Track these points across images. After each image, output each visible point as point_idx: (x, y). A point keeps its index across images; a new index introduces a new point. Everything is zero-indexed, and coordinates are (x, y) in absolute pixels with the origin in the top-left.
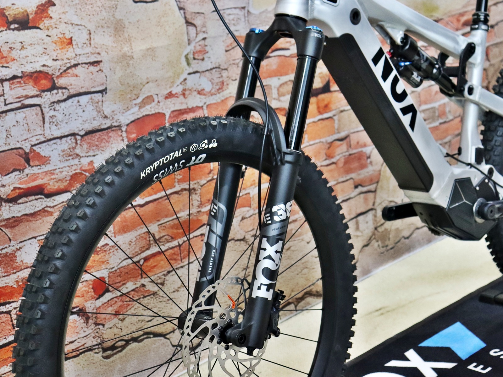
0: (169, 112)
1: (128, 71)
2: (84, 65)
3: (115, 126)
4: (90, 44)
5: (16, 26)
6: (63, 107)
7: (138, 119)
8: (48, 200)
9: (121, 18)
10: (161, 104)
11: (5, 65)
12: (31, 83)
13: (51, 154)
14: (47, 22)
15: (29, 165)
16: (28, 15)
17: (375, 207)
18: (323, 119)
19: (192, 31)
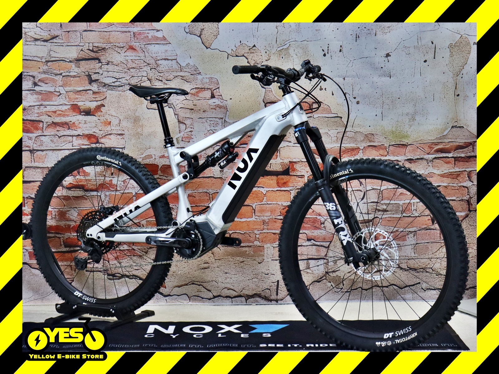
0: (161, 165)
1: (139, 141)
2: (115, 135)
4: (119, 125)
5: (84, 113)
8: (86, 192)
9: (139, 115)
10: (157, 160)
11: (76, 129)
12: (87, 138)
13: (91, 172)
14: (99, 113)
15: (79, 175)
16: (91, 109)
17: (327, 258)
18: (281, 191)
19: (183, 127)
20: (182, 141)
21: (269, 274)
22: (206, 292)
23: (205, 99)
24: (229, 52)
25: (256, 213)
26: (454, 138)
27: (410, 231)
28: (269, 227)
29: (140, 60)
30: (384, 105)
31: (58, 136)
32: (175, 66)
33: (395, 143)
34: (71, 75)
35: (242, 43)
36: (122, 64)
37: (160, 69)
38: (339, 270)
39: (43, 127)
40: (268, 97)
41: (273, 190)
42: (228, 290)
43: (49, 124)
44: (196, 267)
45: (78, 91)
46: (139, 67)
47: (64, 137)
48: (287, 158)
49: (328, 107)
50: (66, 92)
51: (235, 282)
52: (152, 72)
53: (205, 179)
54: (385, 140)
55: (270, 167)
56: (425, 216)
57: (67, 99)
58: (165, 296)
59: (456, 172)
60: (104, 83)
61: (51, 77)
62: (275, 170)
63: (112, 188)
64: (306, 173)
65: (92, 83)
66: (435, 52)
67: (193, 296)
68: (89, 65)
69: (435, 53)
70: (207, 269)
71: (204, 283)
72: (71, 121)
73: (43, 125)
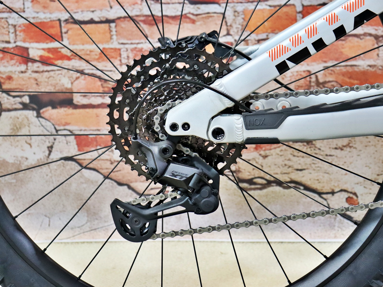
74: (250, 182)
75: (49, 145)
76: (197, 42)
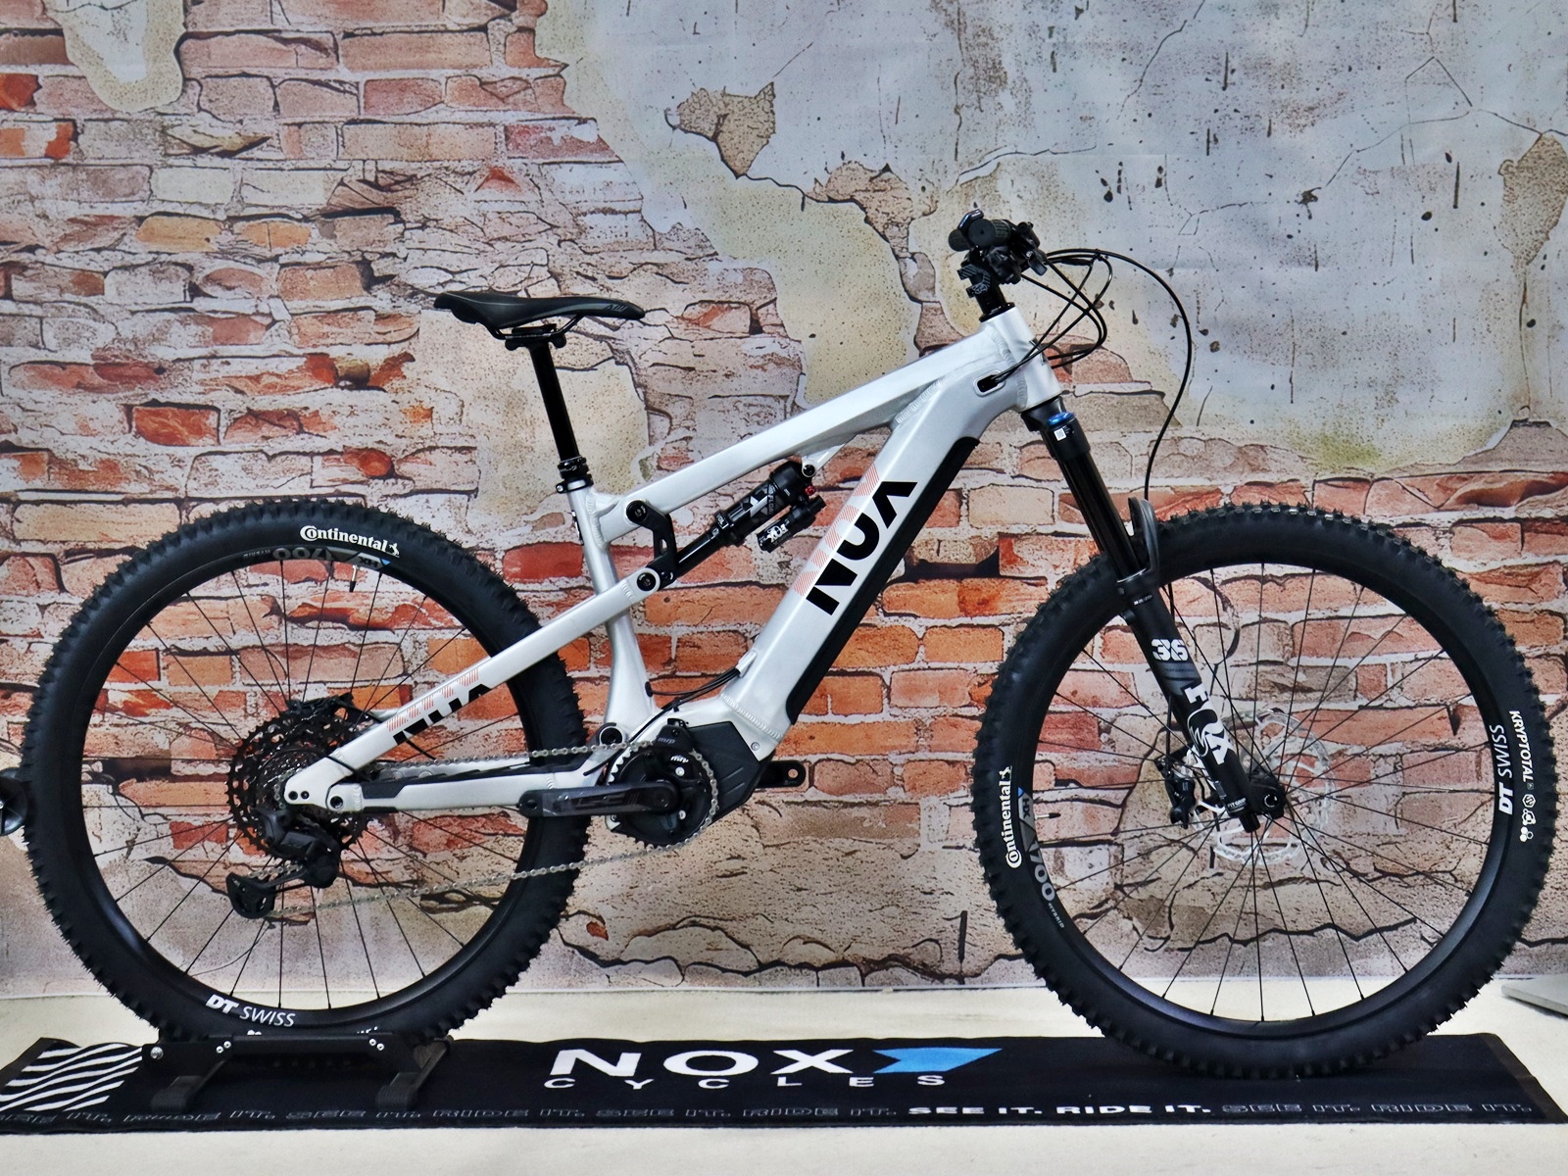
1: (521, 468)
2: (445, 450)
3: (483, 549)
4: (460, 420)
6: (400, 505)
7: (528, 545)
8: (353, 633)
9: (521, 388)
11: (321, 434)
12: (356, 463)
14: (396, 383)
15: (332, 577)
16: (369, 371)
17: (1119, 841)
18: (971, 626)
19: (661, 424)
20: (659, 468)
21: (937, 893)
22: (735, 953)
23: (731, 335)
24: (808, 188)
25: (892, 698)
26: (1519, 460)
27: (1381, 755)
28: (934, 742)
29: (524, 215)
30: (1297, 354)
31: (267, 455)
32: (636, 231)
33: (1334, 476)
34: (308, 261)
35: (847, 158)
36: (467, 228)
37: (590, 242)
38: (1159, 879)
39: (219, 425)
40: (929, 330)
41: (948, 623)
42: (805, 943)
43: (236, 416)
44: (703, 871)
45: (329, 312)
46: (523, 235)
47: (284, 457)
48: (992, 523)
49: (1120, 361)
50: (292, 315)
51: (825, 917)
52: (561, 250)
53: (730, 590)
54: (1300, 464)
55: (938, 552)
56: (1429, 705)
57: (296, 337)
58: (605, 964)
59: (1527, 566)
60: (412, 287)
61: (243, 267)
62: (955, 561)
63: (436, 618)
64: (1051, 569)
65: (375, 287)
66: (1457, 185)
67: (694, 963)
68: (365, 230)
69: (1456, 192)
70: (739, 877)
71: (729, 923)
72: (306, 408)
73: (219, 419)
74: (441, 897)
75: (129, 838)
76: (327, 706)
